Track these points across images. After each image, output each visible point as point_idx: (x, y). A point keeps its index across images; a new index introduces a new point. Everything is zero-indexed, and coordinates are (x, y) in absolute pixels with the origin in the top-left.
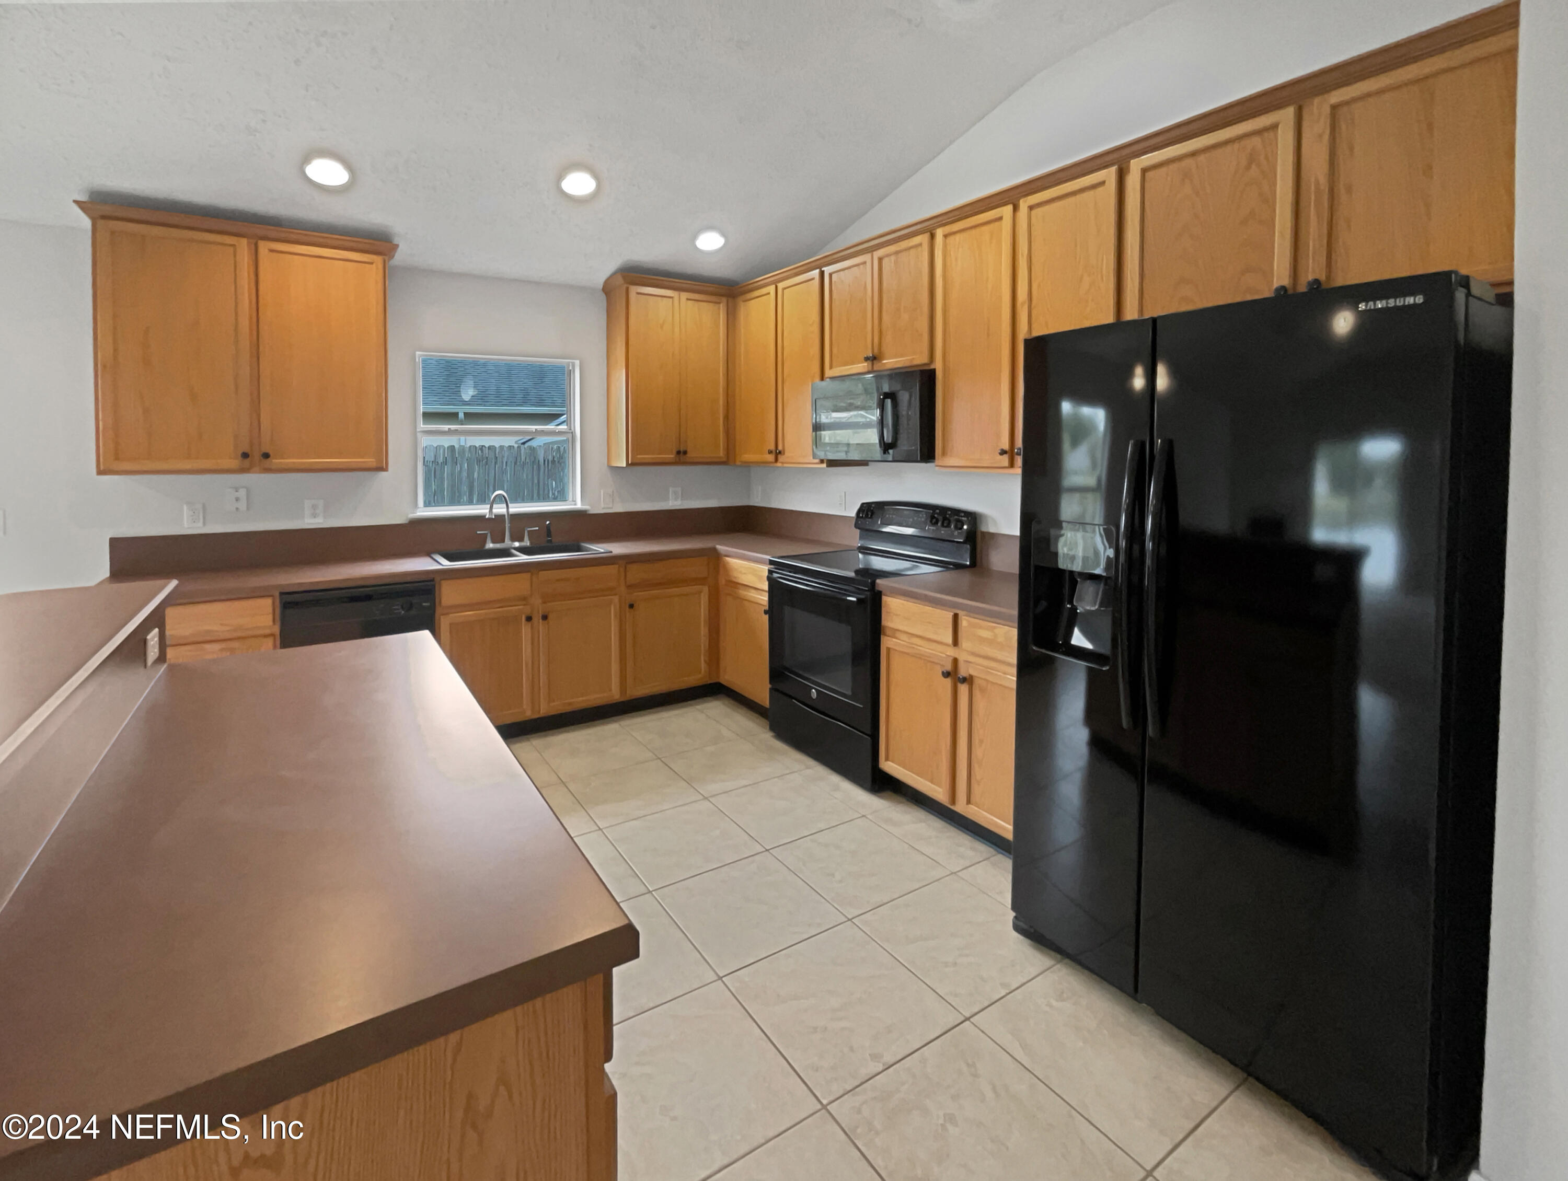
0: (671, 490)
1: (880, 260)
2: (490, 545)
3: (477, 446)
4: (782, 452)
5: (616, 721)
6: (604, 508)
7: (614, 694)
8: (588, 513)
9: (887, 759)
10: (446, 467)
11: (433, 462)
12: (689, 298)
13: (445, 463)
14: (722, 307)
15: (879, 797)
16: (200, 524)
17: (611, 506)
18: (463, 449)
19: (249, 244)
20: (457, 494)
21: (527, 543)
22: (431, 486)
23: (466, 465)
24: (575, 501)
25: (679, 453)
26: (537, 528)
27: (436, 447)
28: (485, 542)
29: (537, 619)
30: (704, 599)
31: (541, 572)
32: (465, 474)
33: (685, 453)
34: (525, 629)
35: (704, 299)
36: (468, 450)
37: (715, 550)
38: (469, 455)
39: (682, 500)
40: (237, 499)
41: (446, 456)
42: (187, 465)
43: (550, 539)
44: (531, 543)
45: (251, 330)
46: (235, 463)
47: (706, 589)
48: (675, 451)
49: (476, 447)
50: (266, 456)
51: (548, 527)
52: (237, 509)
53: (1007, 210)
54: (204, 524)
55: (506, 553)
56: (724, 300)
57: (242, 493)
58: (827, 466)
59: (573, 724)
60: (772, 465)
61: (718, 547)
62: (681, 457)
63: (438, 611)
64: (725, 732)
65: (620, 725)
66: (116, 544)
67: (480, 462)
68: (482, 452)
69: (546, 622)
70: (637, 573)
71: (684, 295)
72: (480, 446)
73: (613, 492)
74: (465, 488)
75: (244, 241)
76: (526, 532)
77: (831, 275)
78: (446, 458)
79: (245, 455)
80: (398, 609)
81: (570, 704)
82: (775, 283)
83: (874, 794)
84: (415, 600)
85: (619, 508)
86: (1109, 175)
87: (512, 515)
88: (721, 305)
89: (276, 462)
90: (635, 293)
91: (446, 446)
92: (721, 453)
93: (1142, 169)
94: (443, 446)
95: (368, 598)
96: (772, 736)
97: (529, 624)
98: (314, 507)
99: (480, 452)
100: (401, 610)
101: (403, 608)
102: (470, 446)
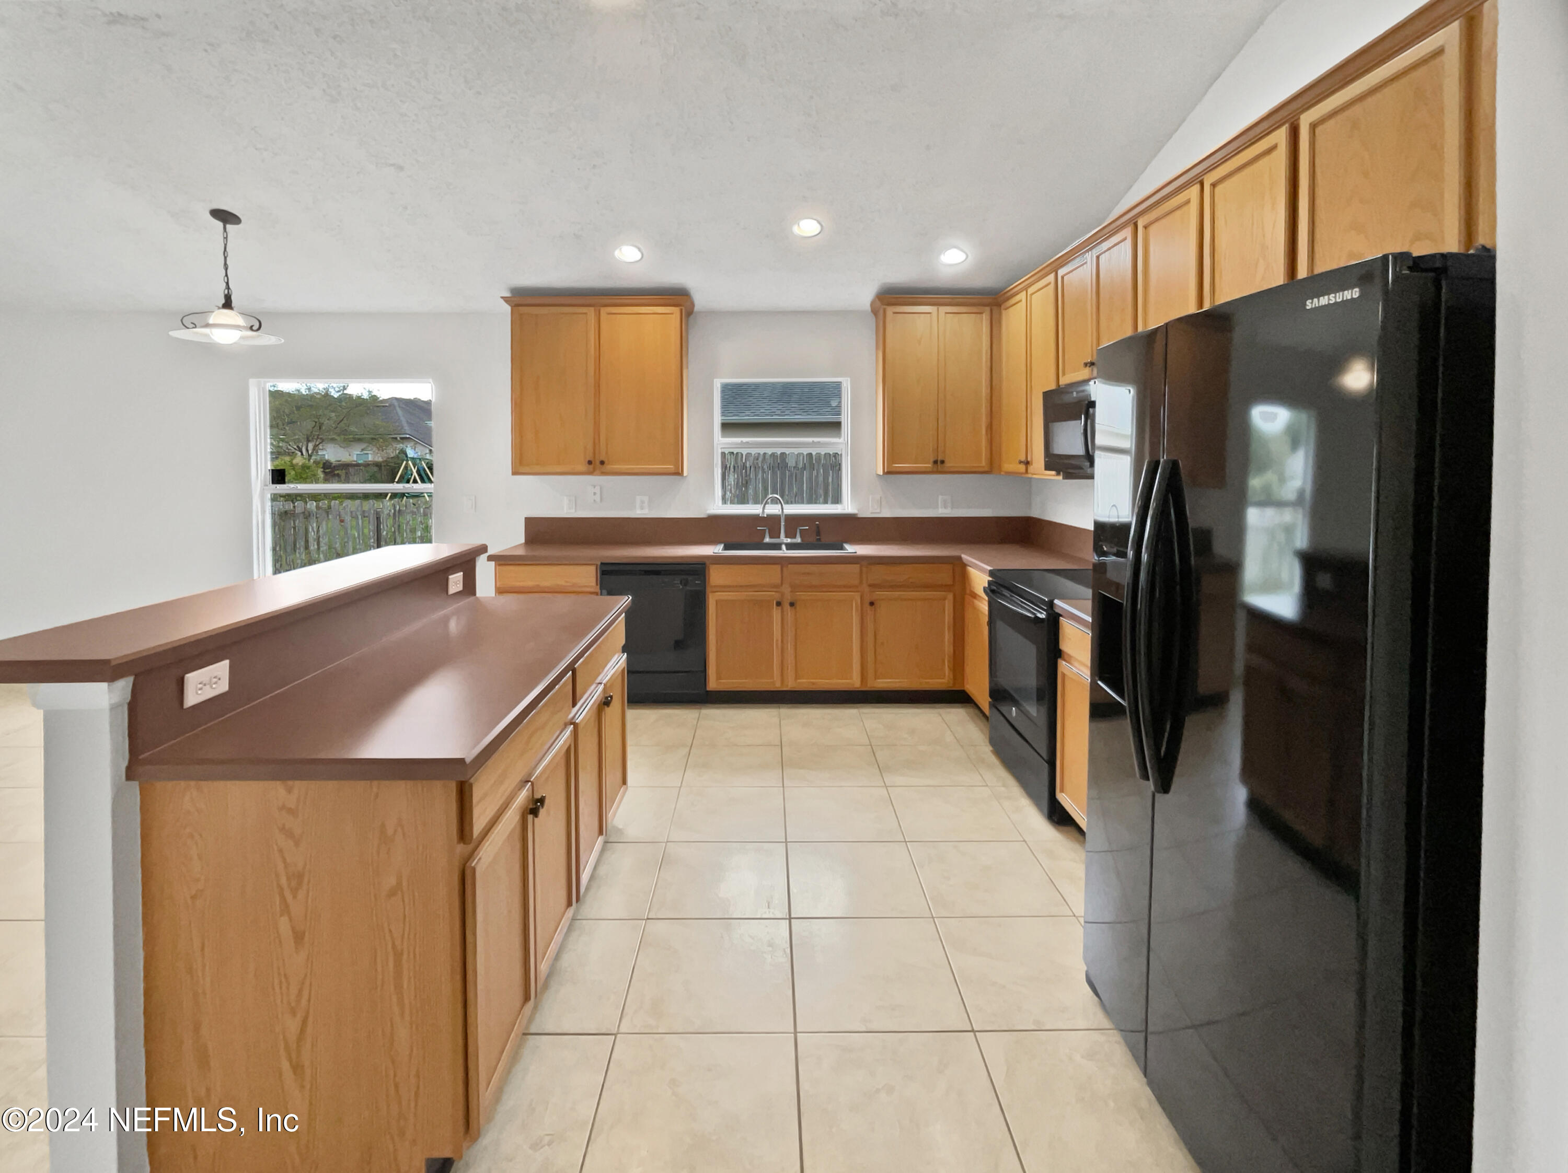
0: (940, 497)
1: (1098, 257)
2: (767, 540)
3: (831, 453)
4: (1031, 463)
5: (857, 708)
6: (872, 513)
7: (854, 682)
8: (856, 516)
9: (1062, 791)
10: (805, 472)
11: (794, 467)
12: (948, 311)
13: (804, 468)
14: (985, 317)
15: (1058, 830)
16: (574, 510)
17: (878, 511)
18: (819, 457)
19: (595, 310)
20: (814, 496)
21: (798, 540)
22: (793, 489)
23: (822, 471)
24: (847, 506)
25: (935, 462)
26: (807, 528)
27: (797, 455)
28: (764, 537)
29: (786, 606)
30: (948, 606)
31: (790, 566)
32: (821, 479)
33: (943, 462)
34: (776, 613)
35: (965, 311)
36: (823, 456)
37: (960, 558)
38: (825, 462)
39: (952, 508)
40: (595, 494)
41: (805, 462)
42: (559, 469)
43: (819, 537)
44: (802, 540)
45: (595, 373)
46: (583, 467)
47: (950, 596)
48: (932, 460)
49: (830, 455)
50: (602, 463)
51: (818, 526)
52: (594, 501)
53: (1195, 190)
54: (576, 511)
55: (777, 547)
56: (988, 309)
57: (597, 490)
58: (1063, 479)
59: (816, 703)
60: (1023, 476)
61: (963, 556)
62: (939, 465)
63: (708, 590)
64: (949, 737)
65: (859, 711)
66: (530, 522)
67: (833, 467)
68: (836, 459)
69: (793, 607)
70: (879, 574)
71: (944, 309)
72: (833, 453)
73: (881, 497)
74: (821, 492)
75: (592, 309)
76: (798, 531)
77: (1063, 278)
78: (805, 464)
79: (590, 462)
80: (678, 584)
81: (813, 683)
82: (1026, 289)
83: (1053, 825)
84: (690, 578)
85: (887, 513)
86: (1281, 136)
87: (786, 515)
88: (984, 315)
89: (608, 467)
90: (891, 313)
91: (805, 454)
92: (984, 463)
93: (1310, 124)
94: (803, 454)
95: (657, 573)
96: (991, 751)
97: (780, 608)
98: (642, 502)
99: (833, 458)
100: (680, 585)
101: (681, 583)
102: (825, 454)
